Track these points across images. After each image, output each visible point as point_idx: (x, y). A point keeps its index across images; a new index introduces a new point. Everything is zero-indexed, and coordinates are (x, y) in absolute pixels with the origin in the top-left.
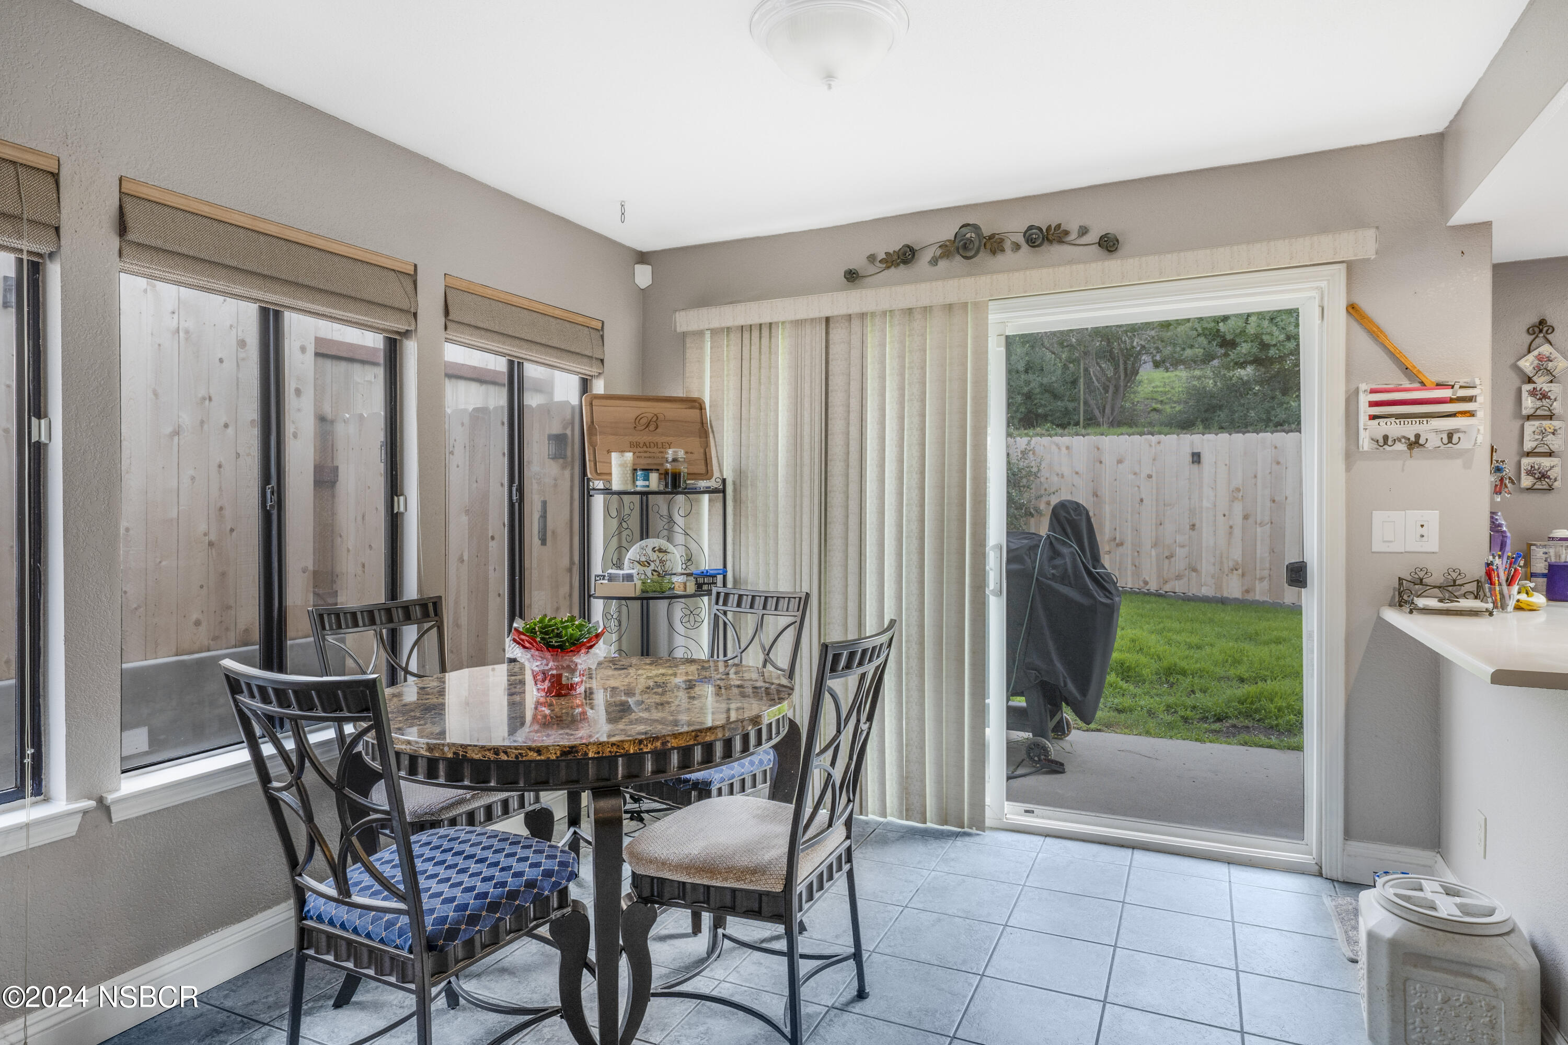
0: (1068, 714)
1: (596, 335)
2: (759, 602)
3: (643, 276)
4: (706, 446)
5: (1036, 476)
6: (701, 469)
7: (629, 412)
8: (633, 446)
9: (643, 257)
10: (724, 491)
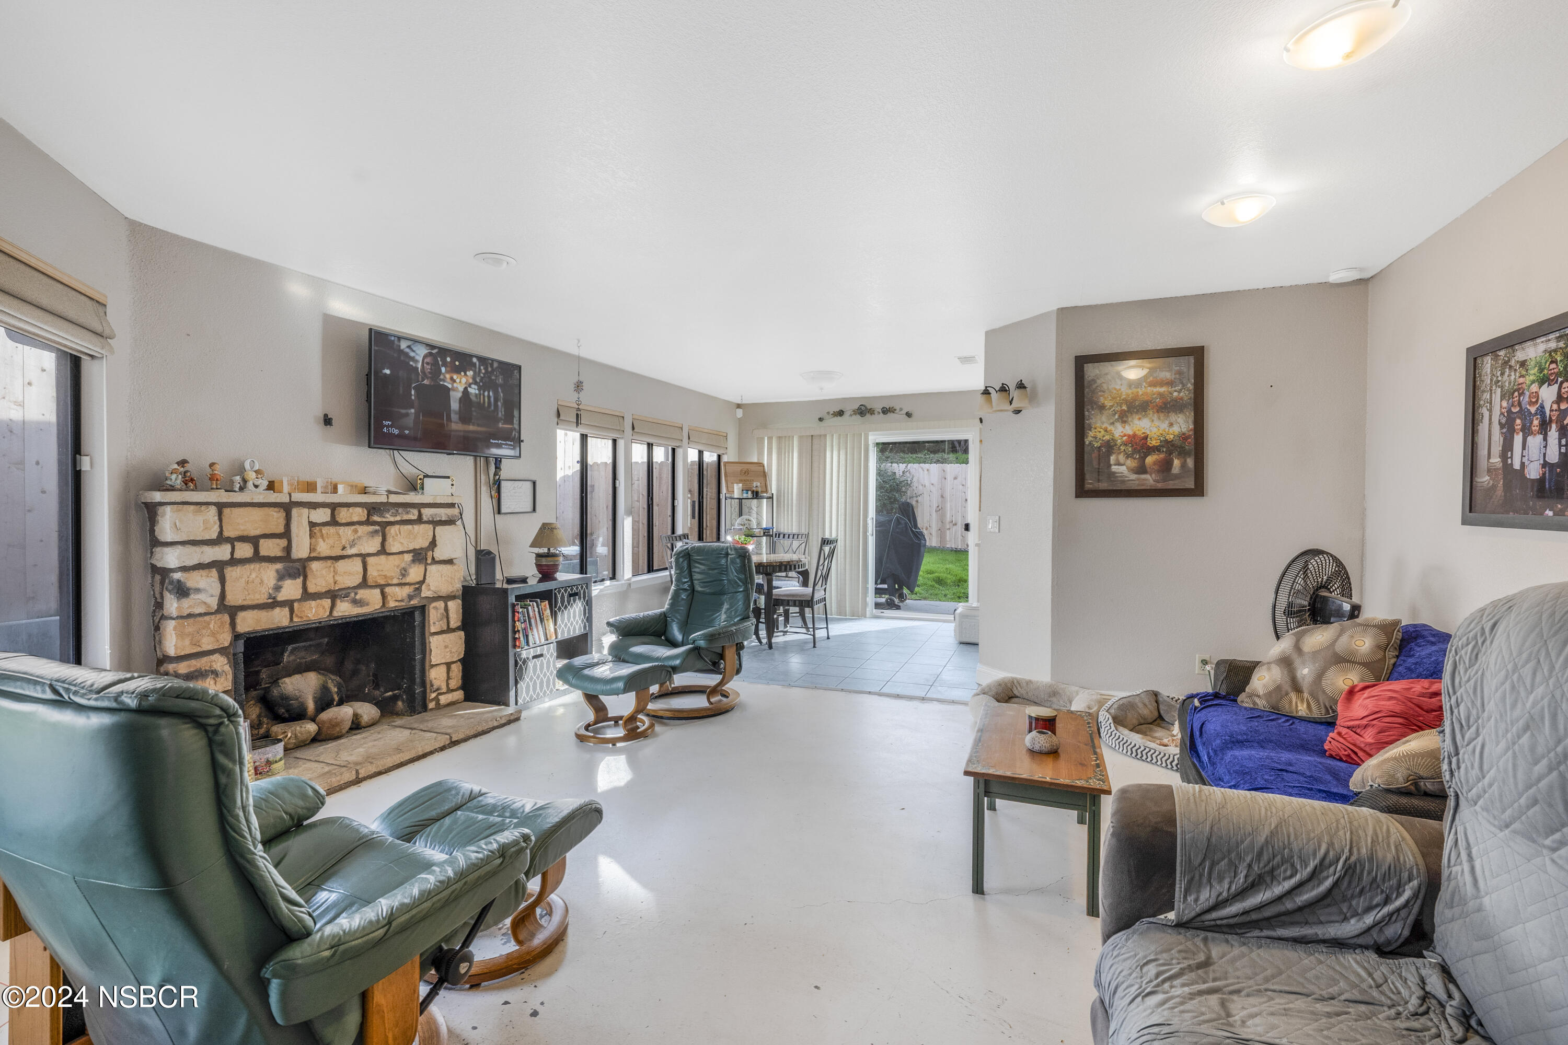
0: (905, 591)
1: (725, 438)
2: (791, 536)
3: (740, 413)
4: (766, 480)
5: (910, 486)
6: (764, 490)
7: (738, 468)
8: (741, 481)
9: (739, 406)
10: (772, 498)
